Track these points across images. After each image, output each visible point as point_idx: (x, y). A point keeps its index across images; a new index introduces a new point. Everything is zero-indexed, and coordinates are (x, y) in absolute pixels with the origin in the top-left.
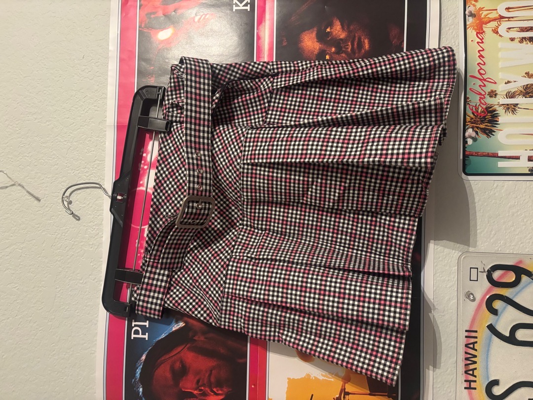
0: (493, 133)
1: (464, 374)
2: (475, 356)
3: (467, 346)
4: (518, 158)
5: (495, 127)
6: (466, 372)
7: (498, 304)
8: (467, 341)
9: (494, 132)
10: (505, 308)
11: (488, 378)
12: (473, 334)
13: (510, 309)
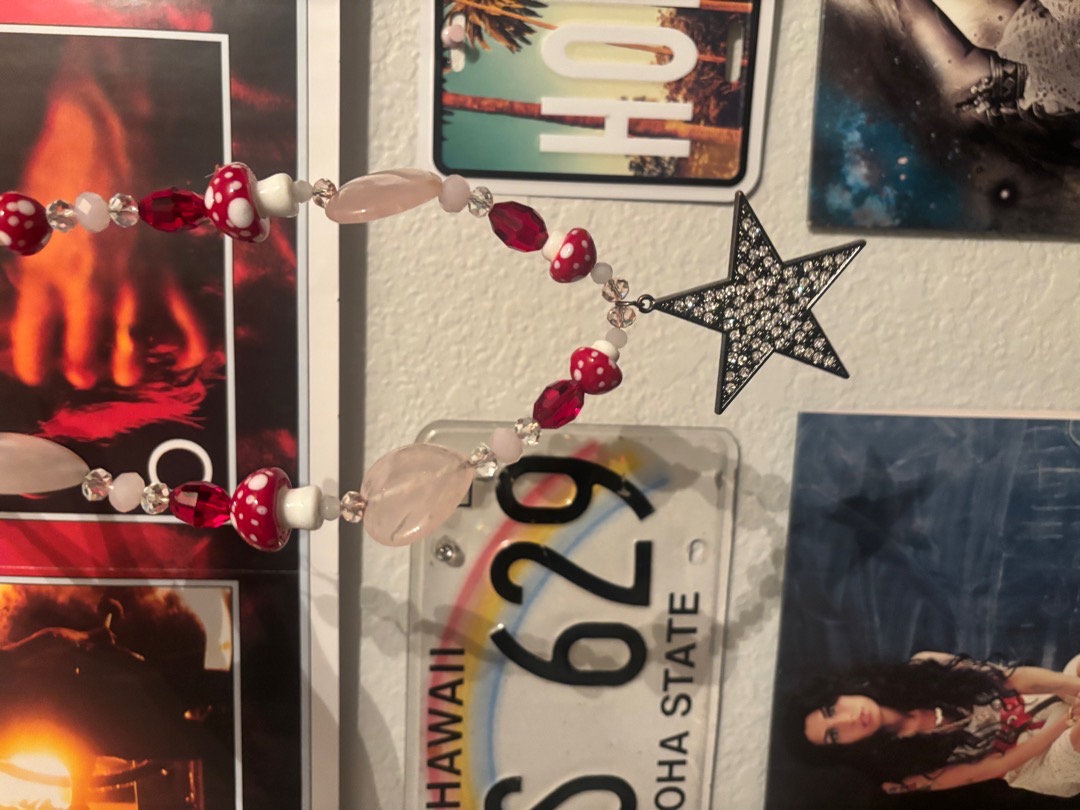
0: (528, 36)
1: (426, 770)
2: (457, 719)
3: (434, 692)
4: (597, 123)
5: (533, 14)
6: (432, 763)
7: (523, 573)
8: (435, 679)
9: (531, 31)
10: (542, 583)
11: (492, 772)
12: (453, 660)
13: (559, 585)
